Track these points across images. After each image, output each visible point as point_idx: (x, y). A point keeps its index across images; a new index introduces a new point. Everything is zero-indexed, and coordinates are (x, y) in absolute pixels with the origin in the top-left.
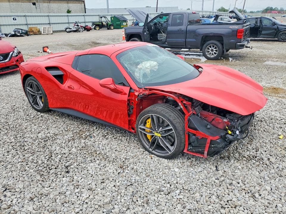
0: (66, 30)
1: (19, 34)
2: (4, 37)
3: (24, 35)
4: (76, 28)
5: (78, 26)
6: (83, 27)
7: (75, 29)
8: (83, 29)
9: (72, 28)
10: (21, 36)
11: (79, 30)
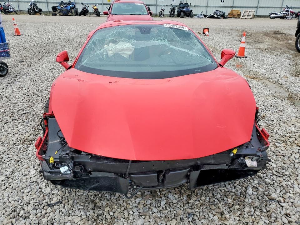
0: (270, 16)
1: (216, 16)
2: (202, 18)
3: (220, 17)
4: (284, 14)
5: (287, 11)
6: (294, 13)
7: (282, 15)
8: (294, 16)
9: (279, 14)
10: (217, 18)
11: (287, 16)
